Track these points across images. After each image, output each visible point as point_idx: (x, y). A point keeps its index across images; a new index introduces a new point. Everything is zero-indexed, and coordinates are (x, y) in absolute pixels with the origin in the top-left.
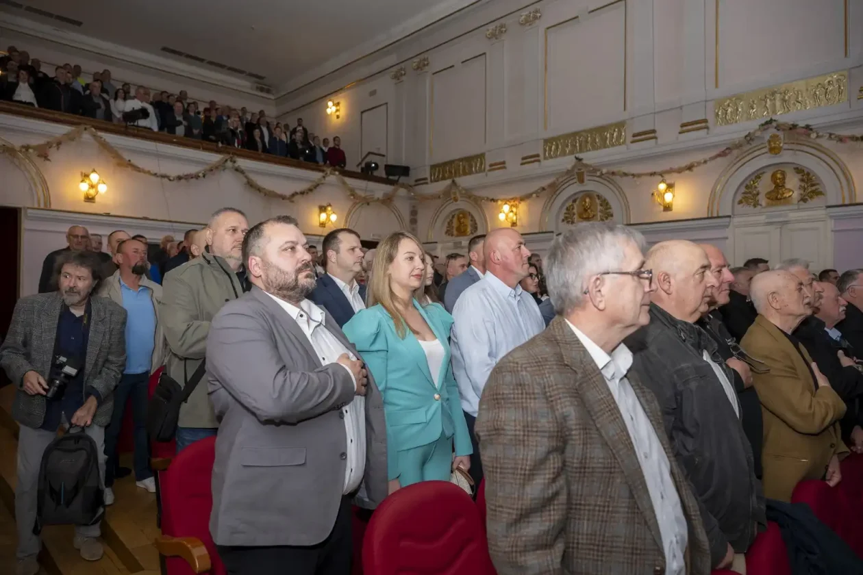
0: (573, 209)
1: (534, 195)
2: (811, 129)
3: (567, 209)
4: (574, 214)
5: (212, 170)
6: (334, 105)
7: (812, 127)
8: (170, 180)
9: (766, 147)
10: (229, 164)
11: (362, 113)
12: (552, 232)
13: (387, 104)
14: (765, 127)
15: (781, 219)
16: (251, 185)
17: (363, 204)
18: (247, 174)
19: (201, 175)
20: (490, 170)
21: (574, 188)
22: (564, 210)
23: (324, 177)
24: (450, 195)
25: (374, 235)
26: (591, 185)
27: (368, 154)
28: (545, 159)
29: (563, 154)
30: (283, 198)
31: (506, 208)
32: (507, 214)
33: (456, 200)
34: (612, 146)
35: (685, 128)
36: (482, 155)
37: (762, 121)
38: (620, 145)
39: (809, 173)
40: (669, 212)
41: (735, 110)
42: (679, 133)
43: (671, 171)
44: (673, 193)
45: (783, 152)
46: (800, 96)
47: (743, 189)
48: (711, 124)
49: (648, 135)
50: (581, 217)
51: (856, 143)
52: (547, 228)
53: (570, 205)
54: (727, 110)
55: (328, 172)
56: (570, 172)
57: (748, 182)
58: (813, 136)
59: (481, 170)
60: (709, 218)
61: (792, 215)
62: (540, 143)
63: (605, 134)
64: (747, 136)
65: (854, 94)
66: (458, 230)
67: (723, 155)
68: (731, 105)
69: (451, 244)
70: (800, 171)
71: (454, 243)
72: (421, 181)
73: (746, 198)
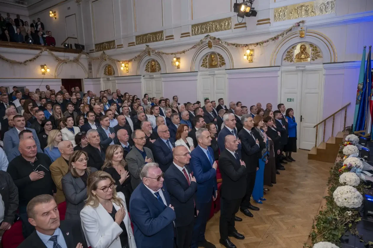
0: (148, 66)
1: (133, 60)
2: (220, 40)
3: (146, 66)
4: (149, 68)
6: (53, 13)
7: (220, 39)
9: (207, 45)
11: (66, 17)
12: (141, 75)
13: (75, 14)
14: (206, 38)
17: (64, 63)
20: (117, 48)
21: (147, 58)
22: (145, 66)
23: (41, 52)
24: (103, 58)
25: (71, 76)
26: (153, 57)
27: (68, 38)
28: (137, 44)
29: (143, 43)
30: (21, 63)
31: (123, 65)
32: (124, 68)
33: (106, 60)
34: (160, 41)
35: (183, 35)
36: (114, 41)
37: (206, 35)
38: (162, 40)
39: (221, 56)
40: (179, 69)
41: (198, 30)
42: (181, 37)
43: (178, 53)
44: (179, 62)
45: (213, 48)
46: (218, 26)
47: (202, 61)
48: (191, 34)
49: (170, 37)
50: (151, 69)
51: (233, 46)
52: (139, 74)
53: (147, 64)
54: (196, 29)
55: (44, 50)
56: (145, 51)
57: (204, 58)
58: (220, 42)
59: (114, 48)
60: (191, 72)
61: (216, 72)
62: (134, 38)
63: (157, 36)
64: (200, 41)
65: (233, 27)
66: (108, 73)
67: (193, 47)
68: (197, 27)
69: (106, 79)
70: (219, 55)
71: (107, 78)
72: (92, 51)
73: (203, 64)
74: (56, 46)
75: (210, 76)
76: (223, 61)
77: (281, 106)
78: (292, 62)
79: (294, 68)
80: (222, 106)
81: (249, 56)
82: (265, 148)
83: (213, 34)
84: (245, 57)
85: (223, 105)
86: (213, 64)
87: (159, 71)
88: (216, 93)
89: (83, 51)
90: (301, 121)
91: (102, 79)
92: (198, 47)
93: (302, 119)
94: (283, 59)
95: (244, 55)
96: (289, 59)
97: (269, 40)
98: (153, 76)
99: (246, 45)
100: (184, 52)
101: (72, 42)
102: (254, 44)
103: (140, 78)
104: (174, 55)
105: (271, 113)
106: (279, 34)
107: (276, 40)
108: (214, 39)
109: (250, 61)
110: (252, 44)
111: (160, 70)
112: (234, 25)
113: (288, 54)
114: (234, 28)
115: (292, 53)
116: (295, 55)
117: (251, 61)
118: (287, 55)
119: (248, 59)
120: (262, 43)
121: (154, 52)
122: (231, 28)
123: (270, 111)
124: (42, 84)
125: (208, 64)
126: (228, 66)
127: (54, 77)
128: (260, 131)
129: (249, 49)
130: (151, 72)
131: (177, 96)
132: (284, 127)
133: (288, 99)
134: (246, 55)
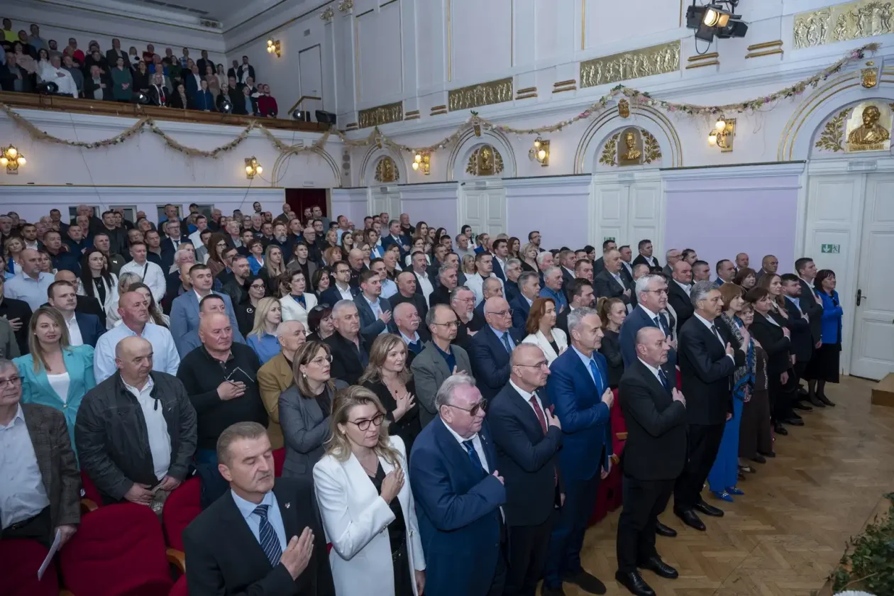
0: (475, 159)
1: (441, 146)
2: (649, 97)
3: (470, 160)
4: (475, 164)
5: (129, 135)
6: (273, 44)
7: (650, 94)
8: (88, 148)
9: (617, 111)
10: (146, 126)
11: (300, 52)
12: (457, 182)
13: (319, 45)
14: (616, 92)
15: (628, 178)
16: (171, 145)
17: (291, 154)
18: (166, 134)
19: (118, 140)
20: (406, 119)
21: (473, 141)
22: (468, 161)
23: (247, 131)
24: (374, 142)
25: (305, 183)
26: (486, 138)
27: (303, 98)
28: (450, 110)
29: (464, 107)
30: (205, 155)
31: (418, 158)
32: (419, 164)
33: (380, 147)
34: (502, 101)
35: (558, 88)
36: (400, 104)
37: (614, 85)
38: (508, 100)
39: (652, 136)
40: (546, 168)
41: (596, 72)
42: (553, 92)
43: (545, 130)
44: (547, 151)
45: (631, 116)
46: (645, 62)
47: (603, 148)
48: (577, 85)
49: (529, 92)
50: (480, 167)
51: (681, 112)
52: (452, 177)
53: (473, 156)
54: (590, 73)
55: (252, 125)
56: (468, 125)
57: (607, 142)
58: (650, 103)
59: (400, 119)
60: (575, 175)
61: (637, 175)
62: (446, 94)
63: (496, 90)
64: (601, 100)
65: (685, 63)
66: (385, 176)
67: (583, 116)
68: (593, 67)
69: (379, 190)
70: (645, 133)
71: (381, 188)
72: (351, 127)
73: (605, 157)
74: (279, 116)
75: (622, 185)
76: (655, 147)
77: (805, 262)
78: (840, 151)
79: (843, 166)
80: (647, 259)
81: (723, 135)
82: (743, 364)
83: (632, 84)
84: (713, 139)
85: (649, 256)
86: (631, 155)
87: (498, 172)
88: (635, 227)
89: (334, 126)
90: (858, 304)
91: (369, 191)
92: (595, 114)
93: (862, 299)
94: (815, 144)
95: (710, 135)
96: (831, 143)
97: (777, 95)
98: (485, 183)
99: (716, 108)
100: (559, 127)
101: (311, 107)
102: (735, 106)
103: (455, 189)
104: (535, 136)
105: (775, 279)
106: (805, 78)
107: (796, 95)
108: (633, 95)
109: (723, 149)
110: (731, 105)
111: (501, 170)
112: (688, 58)
113: (828, 131)
114: (687, 68)
115: (839, 127)
116: (848, 133)
117: (727, 149)
118: (827, 133)
119: (720, 144)
120: (757, 103)
121: (490, 128)
122: (678, 68)
123: (772, 274)
124: (246, 200)
125: (616, 155)
126: (666, 161)
127: (270, 185)
128: (733, 324)
129: (723, 120)
130: (481, 174)
131: (538, 232)
132: (805, 317)
133: (824, 246)
134: (714, 135)
